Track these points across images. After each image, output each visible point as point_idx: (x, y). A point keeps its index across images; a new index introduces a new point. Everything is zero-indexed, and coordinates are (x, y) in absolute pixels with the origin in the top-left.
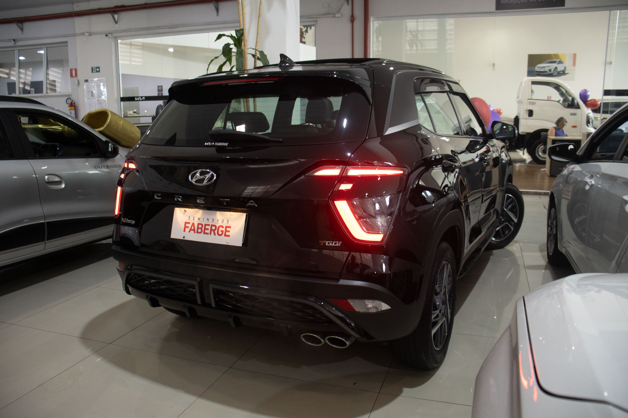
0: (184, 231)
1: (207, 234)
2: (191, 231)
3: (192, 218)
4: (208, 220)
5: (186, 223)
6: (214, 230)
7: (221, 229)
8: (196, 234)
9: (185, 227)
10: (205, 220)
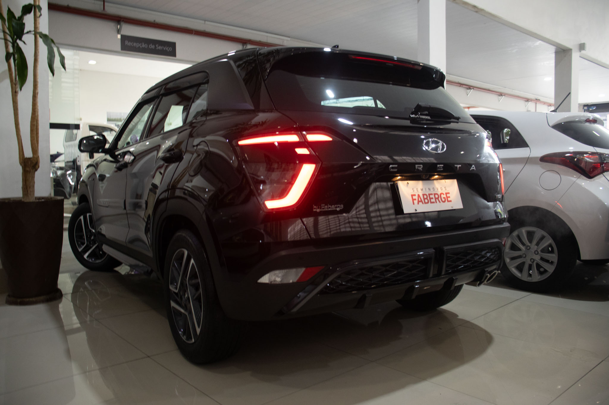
0: (414, 204)
1: (434, 202)
2: (420, 203)
3: (415, 190)
4: (429, 189)
5: (412, 196)
6: (438, 198)
7: (442, 196)
8: (425, 205)
9: (413, 200)
10: (427, 190)
